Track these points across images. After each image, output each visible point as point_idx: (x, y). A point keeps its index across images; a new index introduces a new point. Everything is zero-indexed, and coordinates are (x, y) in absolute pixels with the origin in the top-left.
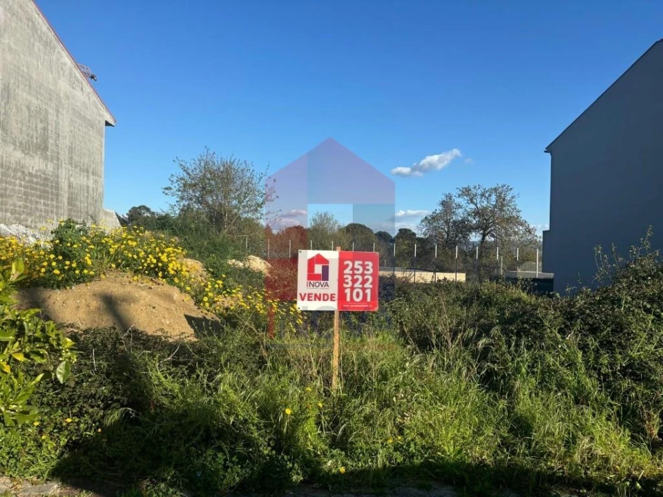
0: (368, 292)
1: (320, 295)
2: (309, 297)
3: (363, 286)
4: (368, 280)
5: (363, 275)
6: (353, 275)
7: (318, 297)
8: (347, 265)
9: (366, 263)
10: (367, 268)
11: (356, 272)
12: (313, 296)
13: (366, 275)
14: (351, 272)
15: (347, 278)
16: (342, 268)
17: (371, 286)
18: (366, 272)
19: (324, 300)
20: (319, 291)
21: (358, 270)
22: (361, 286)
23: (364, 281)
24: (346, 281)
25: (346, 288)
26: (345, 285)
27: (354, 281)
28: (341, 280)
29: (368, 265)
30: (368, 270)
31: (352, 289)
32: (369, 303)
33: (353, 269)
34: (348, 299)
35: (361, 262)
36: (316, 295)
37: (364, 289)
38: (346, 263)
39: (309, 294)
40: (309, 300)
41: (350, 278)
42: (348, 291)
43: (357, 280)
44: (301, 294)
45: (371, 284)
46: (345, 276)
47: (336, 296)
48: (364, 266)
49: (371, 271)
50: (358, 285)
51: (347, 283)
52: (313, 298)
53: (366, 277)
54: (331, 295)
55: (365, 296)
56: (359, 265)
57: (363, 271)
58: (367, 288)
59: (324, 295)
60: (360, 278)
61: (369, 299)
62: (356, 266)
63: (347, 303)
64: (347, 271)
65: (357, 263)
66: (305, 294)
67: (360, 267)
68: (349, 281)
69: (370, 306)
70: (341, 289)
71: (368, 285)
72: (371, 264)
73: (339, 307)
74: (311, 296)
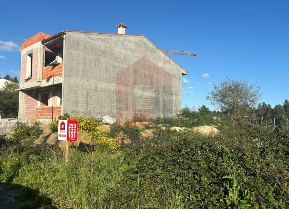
0: (75, 134)
5: (73, 128)
6: (71, 128)
8: (69, 125)
16: (68, 126)
19: (64, 137)
20: (63, 134)
21: (72, 127)
22: (73, 132)
23: (74, 131)
27: (71, 131)
28: (68, 130)
30: (75, 127)
31: (71, 133)
32: (75, 139)
33: (71, 126)
34: (69, 137)
37: (73, 134)
40: (61, 137)
42: (69, 134)
44: (59, 135)
47: (66, 136)
48: (74, 125)
51: (69, 131)
61: (75, 137)
62: (72, 125)
63: (69, 138)
64: (69, 127)
65: (72, 124)
67: (73, 126)
68: (70, 130)
69: (75, 140)
70: (68, 133)
71: (75, 132)
72: (75, 124)
73: (67, 140)
74: (61, 135)
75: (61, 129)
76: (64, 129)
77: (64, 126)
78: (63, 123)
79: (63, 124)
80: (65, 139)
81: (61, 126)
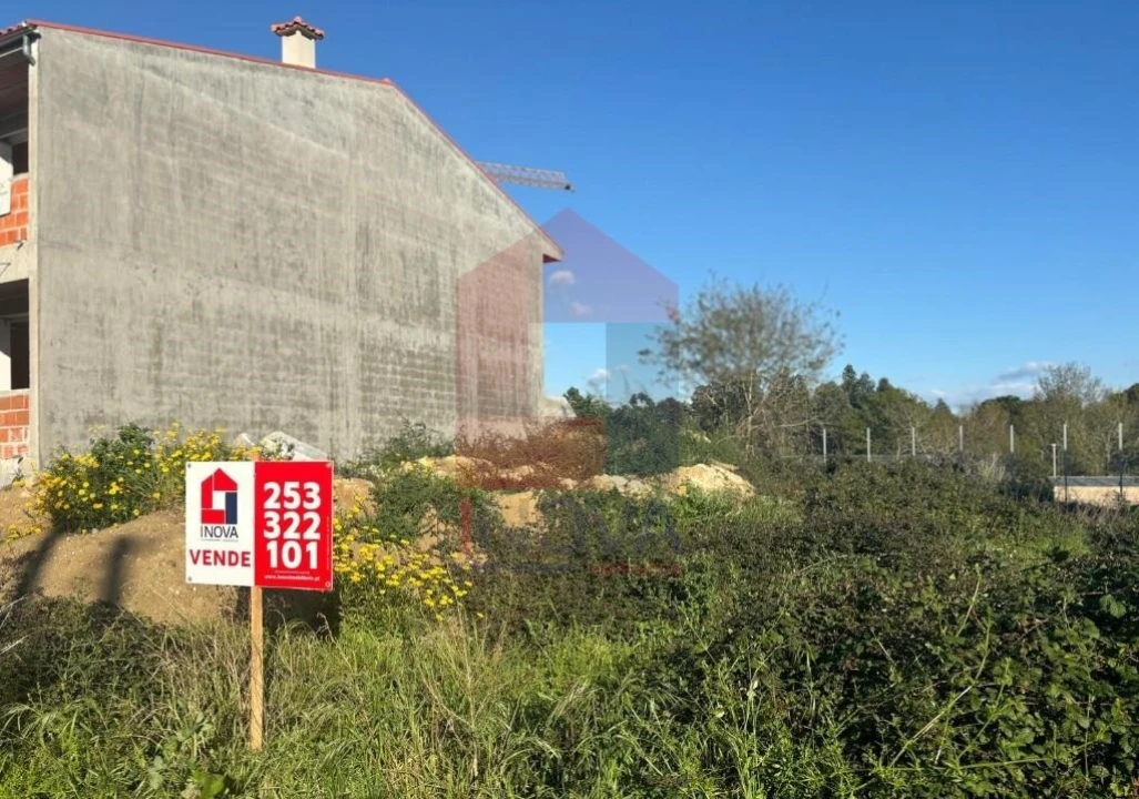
0: (312, 548)
1: (224, 552)
2: (205, 558)
3: (302, 536)
4: (310, 521)
5: (301, 511)
6: (282, 511)
7: (220, 558)
8: (271, 492)
9: (308, 485)
10: (309, 495)
11: (288, 505)
12: (212, 555)
13: (308, 510)
14: (278, 506)
15: (271, 519)
16: (261, 496)
17: (317, 536)
18: (307, 505)
19: (231, 564)
21: (291, 500)
22: (297, 536)
23: (304, 525)
24: (270, 524)
25: (269, 540)
26: (267, 535)
27: (285, 525)
28: (261, 524)
29: (310, 490)
30: (311, 500)
31: (281, 541)
32: (313, 573)
33: (282, 499)
34: (274, 563)
35: (295, 485)
36: (216, 554)
37: (303, 543)
38: (269, 486)
39: (205, 552)
41: (276, 517)
42: (272, 547)
43: (290, 521)
44: (191, 552)
45: (317, 531)
46: (268, 515)
47: (252, 557)
48: (302, 492)
49: (317, 503)
50: (291, 533)
51: (271, 529)
52: (212, 560)
53: (307, 516)
54: (244, 553)
55: (306, 556)
56: (293, 489)
57: (302, 503)
58: (309, 541)
59: (231, 553)
60: (295, 517)
61: (314, 564)
62: (288, 493)
63: (272, 571)
64: (271, 503)
65: (289, 485)
66: (199, 552)
67: (296, 496)
68: (274, 524)
69: (317, 579)
70: (261, 542)
71: (311, 534)
72: (314, 487)
73: (259, 579)
74: (208, 555)
75: (209, 516)
76: (230, 515)
78: (221, 481)
79: (219, 488)
80: (245, 576)
81: (206, 500)
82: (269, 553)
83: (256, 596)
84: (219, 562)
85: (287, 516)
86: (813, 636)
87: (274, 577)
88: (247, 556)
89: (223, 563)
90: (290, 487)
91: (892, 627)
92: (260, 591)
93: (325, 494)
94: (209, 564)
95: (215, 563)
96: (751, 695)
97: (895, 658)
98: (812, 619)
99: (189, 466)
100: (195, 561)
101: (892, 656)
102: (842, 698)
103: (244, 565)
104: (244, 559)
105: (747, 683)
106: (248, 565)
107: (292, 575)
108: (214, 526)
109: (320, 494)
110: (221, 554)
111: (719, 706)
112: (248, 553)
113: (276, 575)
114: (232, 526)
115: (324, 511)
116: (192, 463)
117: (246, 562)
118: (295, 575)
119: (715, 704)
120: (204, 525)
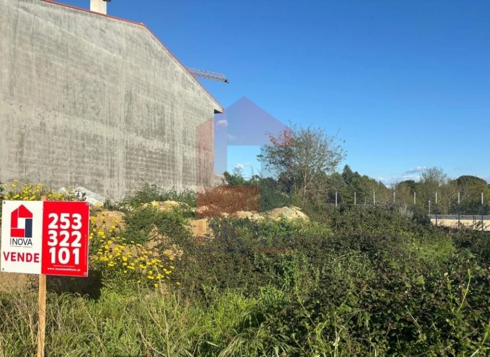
0: (76, 252)
1: (23, 254)
2: (12, 257)
3: (70, 245)
4: (75, 237)
5: (70, 230)
6: (59, 230)
7: (21, 257)
8: (52, 219)
9: (74, 215)
10: (75, 221)
11: (62, 227)
12: (16, 255)
13: (74, 230)
14: (56, 227)
15: (52, 235)
16: (47, 221)
17: (80, 245)
18: (74, 227)
19: (27, 261)
20: (22, 250)
21: (64, 224)
22: (68, 245)
23: (72, 239)
24: (51, 238)
25: (51, 247)
26: (50, 244)
27: (60, 238)
28: (46, 237)
29: (76, 218)
30: (76, 224)
31: (58, 248)
32: (77, 267)
33: (59, 223)
34: (53, 261)
35: (68, 215)
36: (19, 255)
37: (71, 249)
38: (51, 215)
39: (12, 253)
40: (12, 260)
41: (55, 233)
42: (53, 251)
43: (64, 236)
44: (4, 253)
45: (79, 242)
46: (50, 232)
47: (40, 257)
48: (71, 219)
49: (80, 226)
50: (64, 243)
51: (52, 241)
52: (16, 258)
53: (74, 233)
54: (35, 254)
55: (72, 257)
56: (65, 218)
57: (71, 226)
58: (74, 248)
59: (28, 254)
60: (67, 234)
61: (77, 262)
62: (63, 220)
63: (52, 265)
64: (52, 225)
65: (63, 215)
66: (9, 253)
67: (68, 222)
68: (54, 238)
69: (79, 270)
70: (46, 248)
71: (76, 244)
72: (78, 217)
73: (44, 270)
74: (14, 255)
75: (15, 232)
76: (28, 232)
77: (29, 224)
78: (23, 212)
79: (21, 216)
80: (35, 268)
81: (14, 223)
82: (50, 254)
83: (42, 279)
84: (20, 259)
85: (62, 233)
86: (367, 307)
87: (53, 269)
88: (37, 256)
89: (23, 260)
90: (64, 216)
91: (416, 305)
92: (45, 276)
93: (84, 221)
94: (15, 260)
95: (18, 260)
96: (336, 344)
97: (420, 323)
98: (364, 296)
99: (4, 203)
100: (6, 259)
101: (418, 322)
102: (389, 348)
103: (35, 261)
104: (35, 258)
105: (332, 338)
106: (38, 262)
107: (64, 268)
108: (18, 238)
109: (81, 221)
110: (21, 254)
111: (317, 352)
112: (38, 254)
113: (55, 267)
114: (29, 239)
115: (83, 231)
116: (5, 201)
117: (37, 260)
118: (66, 268)
119: (314, 351)
120: (12, 238)
